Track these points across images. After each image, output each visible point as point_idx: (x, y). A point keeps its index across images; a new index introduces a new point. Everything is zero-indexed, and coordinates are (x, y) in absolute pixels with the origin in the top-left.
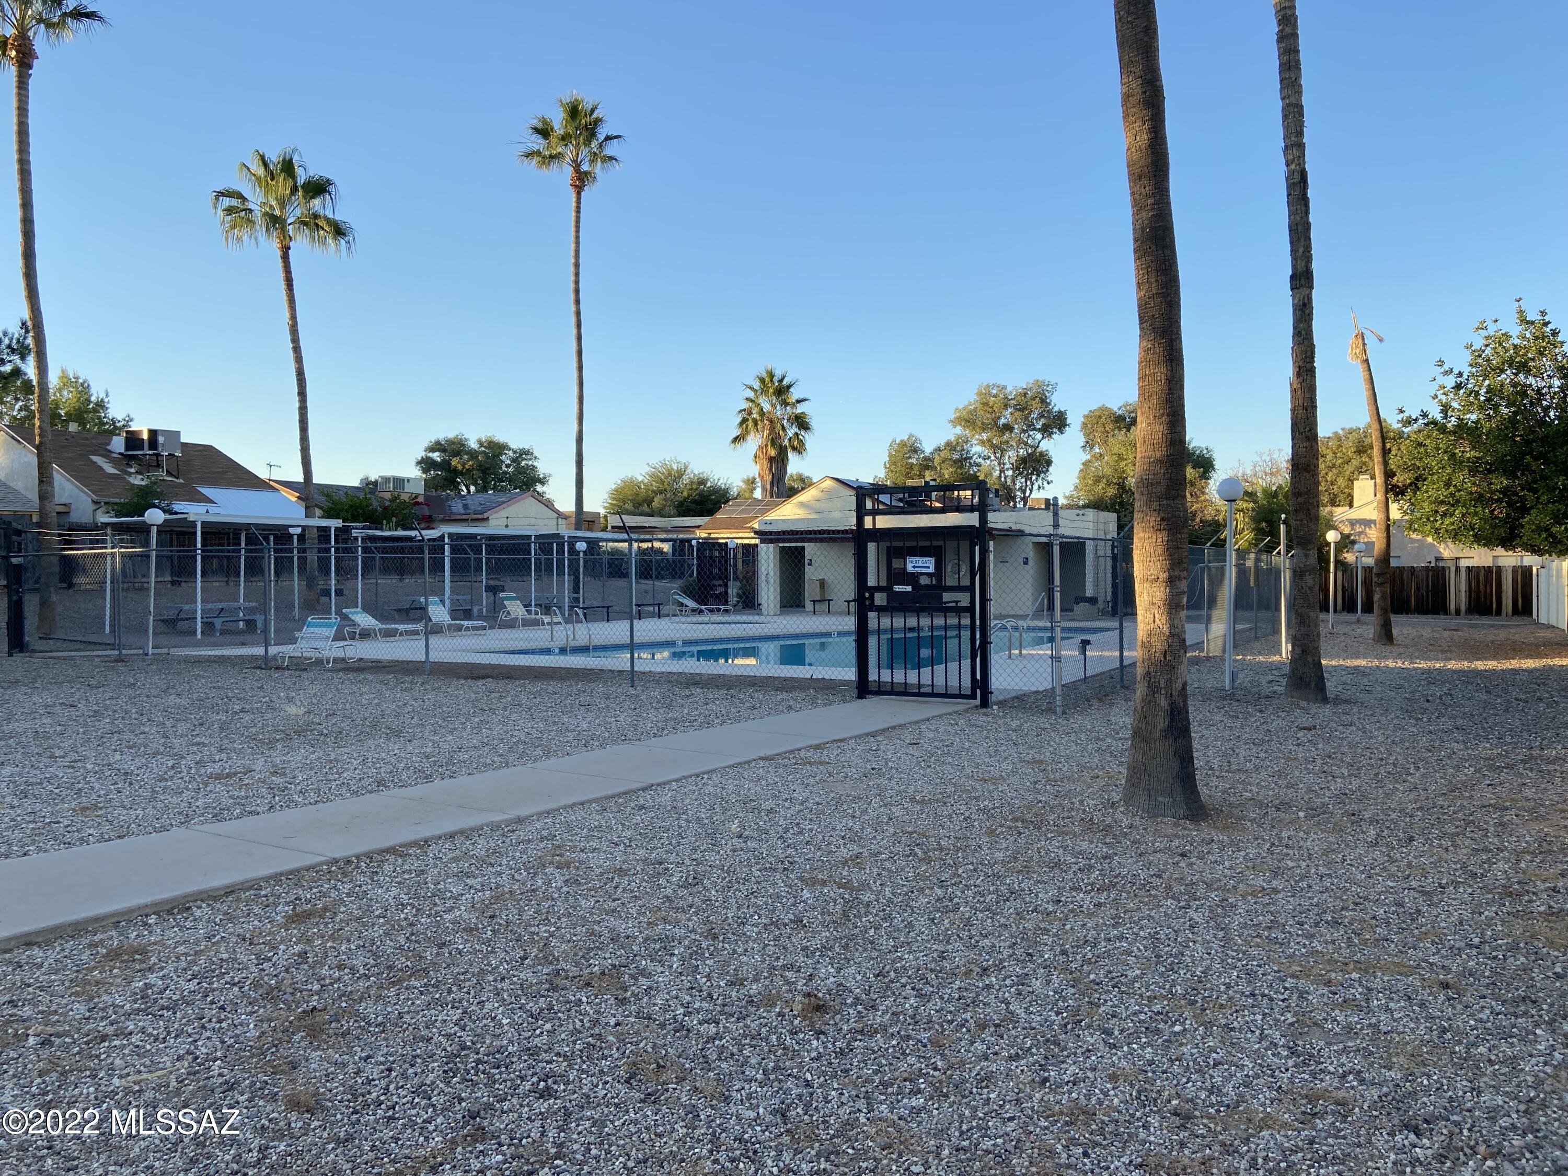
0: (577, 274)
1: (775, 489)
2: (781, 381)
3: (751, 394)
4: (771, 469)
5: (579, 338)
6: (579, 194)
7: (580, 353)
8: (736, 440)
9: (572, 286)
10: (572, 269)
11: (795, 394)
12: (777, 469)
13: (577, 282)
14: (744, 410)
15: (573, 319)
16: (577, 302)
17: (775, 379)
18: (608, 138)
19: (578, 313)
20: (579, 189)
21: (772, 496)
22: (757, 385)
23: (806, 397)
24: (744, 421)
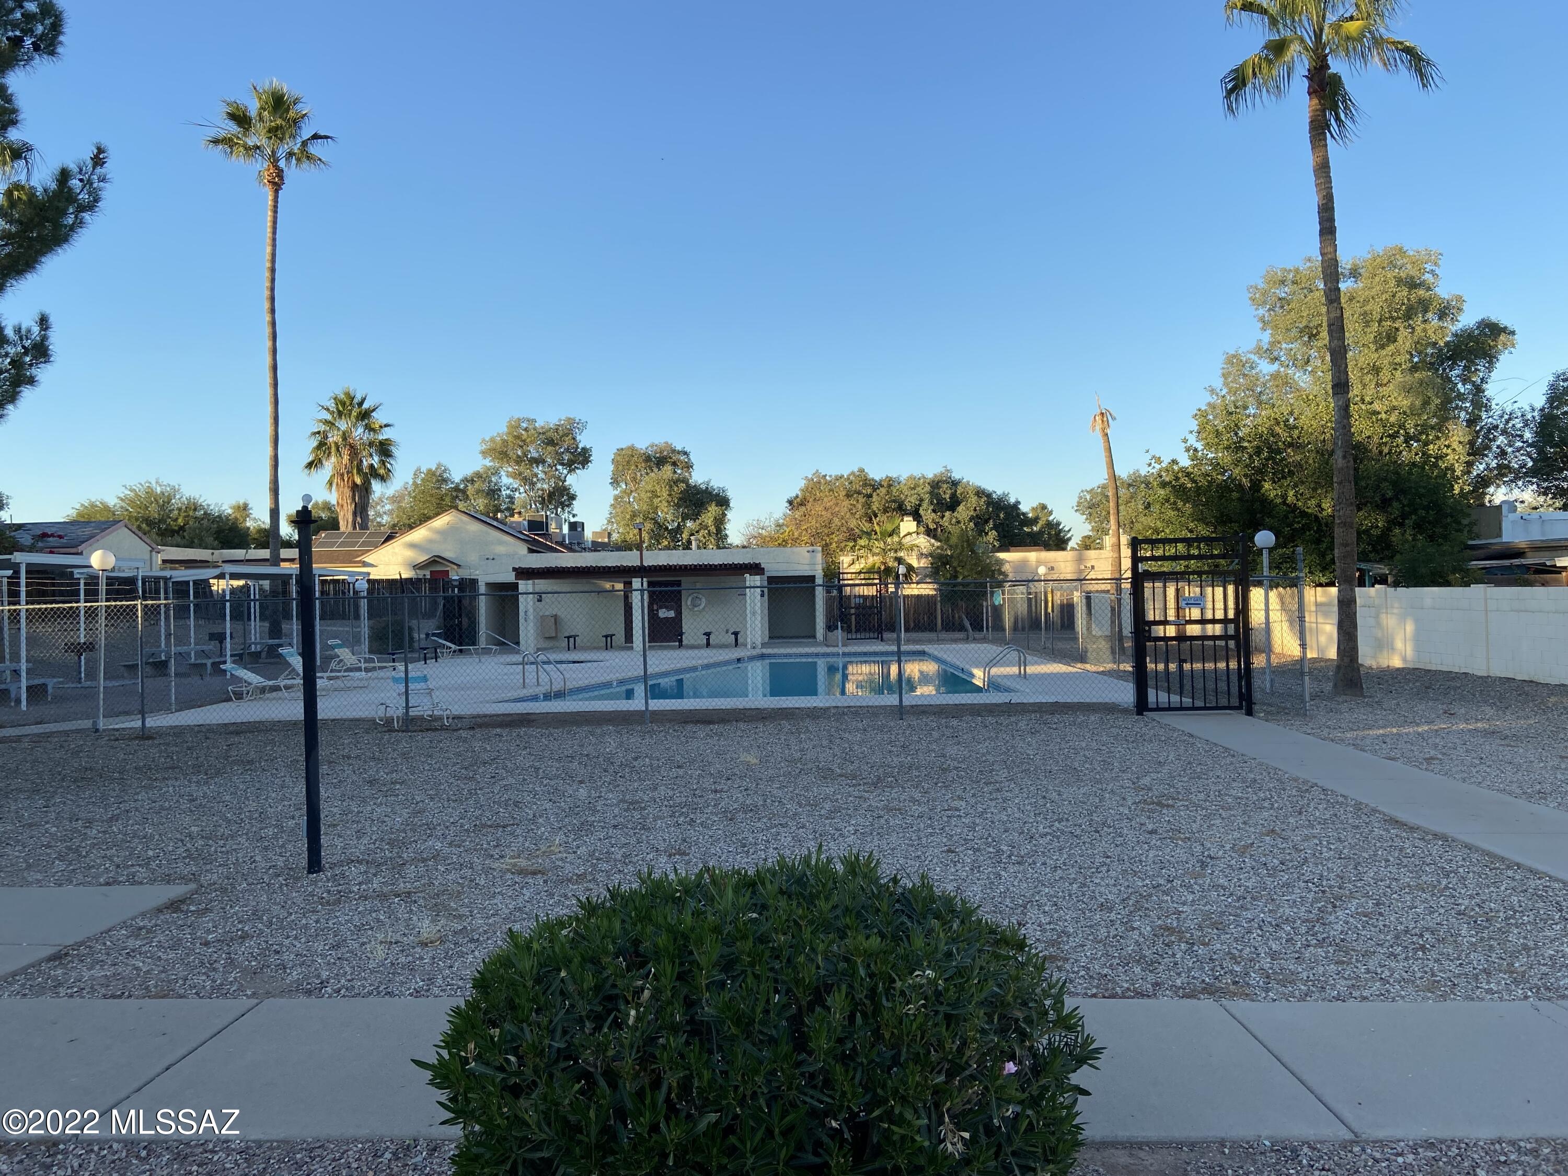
0: (273, 280)
1: (359, 519)
2: (361, 404)
3: (329, 417)
4: (354, 499)
5: (274, 351)
6: (276, 192)
7: (275, 368)
8: (310, 465)
9: (267, 293)
10: (267, 274)
11: (379, 417)
12: (360, 498)
13: (272, 289)
14: (319, 433)
15: (267, 330)
16: (273, 311)
17: (356, 401)
18: (316, 137)
19: (273, 324)
20: (277, 186)
21: (355, 528)
22: (332, 405)
23: (390, 422)
24: (321, 445)
